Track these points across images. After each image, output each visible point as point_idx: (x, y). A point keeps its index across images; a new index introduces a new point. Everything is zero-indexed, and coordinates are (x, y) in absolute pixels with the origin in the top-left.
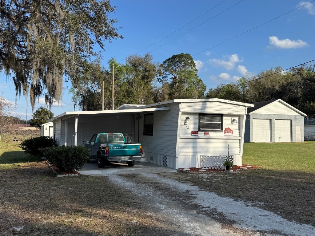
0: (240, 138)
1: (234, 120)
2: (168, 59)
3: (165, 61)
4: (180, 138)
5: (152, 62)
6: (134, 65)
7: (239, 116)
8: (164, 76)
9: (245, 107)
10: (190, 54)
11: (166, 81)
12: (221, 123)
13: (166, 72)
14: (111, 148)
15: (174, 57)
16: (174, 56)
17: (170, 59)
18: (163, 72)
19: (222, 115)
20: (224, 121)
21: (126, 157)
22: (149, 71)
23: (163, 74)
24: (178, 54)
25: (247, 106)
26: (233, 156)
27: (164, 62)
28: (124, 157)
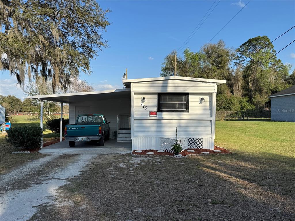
0: (211, 119)
1: (202, 99)
2: (244, 43)
3: (241, 45)
4: (134, 120)
5: (226, 48)
6: (208, 53)
7: (210, 95)
8: (241, 59)
9: (214, 84)
10: (267, 36)
11: (243, 64)
12: (186, 102)
13: (243, 56)
14: (69, 128)
15: (250, 41)
16: (250, 39)
17: (246, 43)
18: (241, 56)
19: (188, 94)
20: (190, 100)
21: (84, 138)
22: (222, 56)
23: (241, 58)
24: (254, 38)
25: (216, 83)
26: (202, 139)
27: (241, 47)
28: (82, 138)
